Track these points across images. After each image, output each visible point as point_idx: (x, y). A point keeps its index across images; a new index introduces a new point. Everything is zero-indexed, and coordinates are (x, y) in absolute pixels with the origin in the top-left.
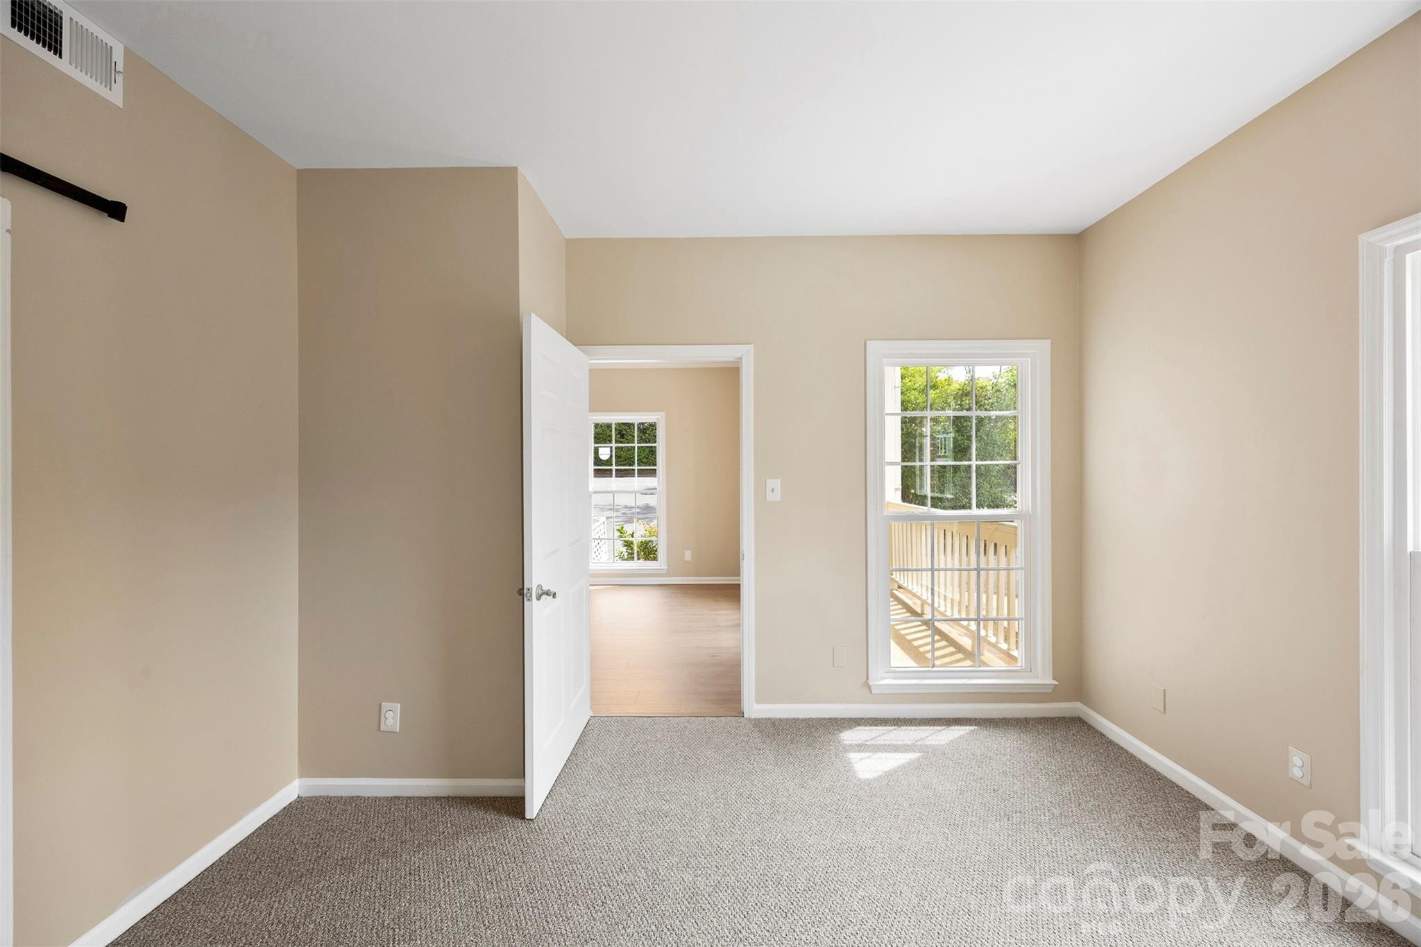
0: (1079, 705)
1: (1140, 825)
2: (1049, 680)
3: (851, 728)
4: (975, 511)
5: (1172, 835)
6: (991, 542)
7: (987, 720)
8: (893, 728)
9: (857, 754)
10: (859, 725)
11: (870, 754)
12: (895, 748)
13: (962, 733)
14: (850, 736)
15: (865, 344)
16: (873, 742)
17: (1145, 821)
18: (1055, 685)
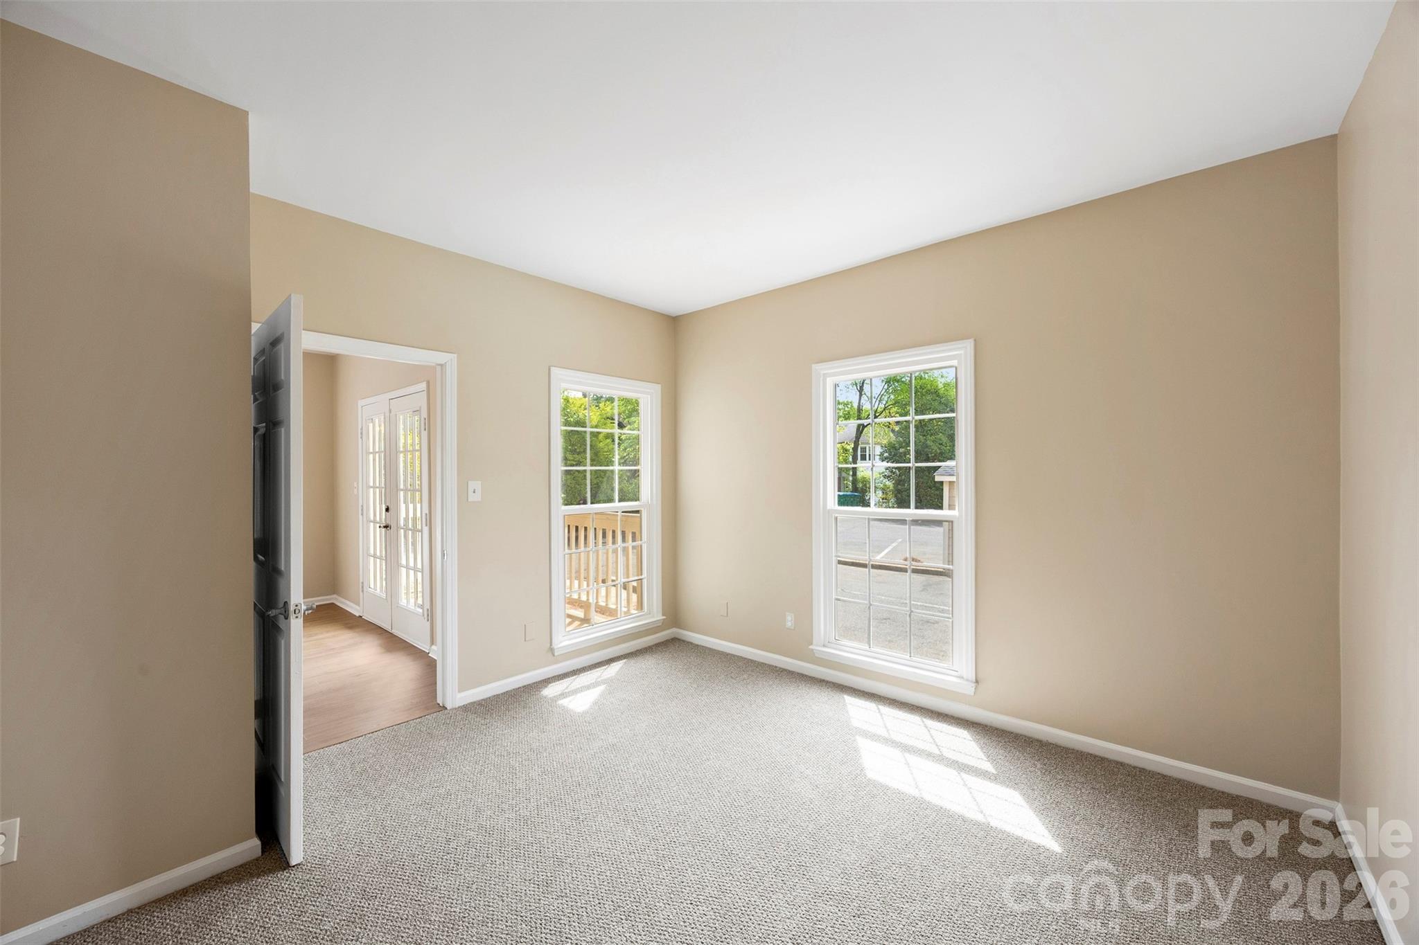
0: (674, 630)
1: (732, 678)
2: (660, 617)
3: (546, 687)
4: (617, 505)
5: (745, 676)
6: (609, 530)
7: (628, 654)
8: (574, 677)
9: (564, 700)
10: (550, 683)
11: (573, 697)
12: (588, 687)
13: (621, 665)
14: (550, 691)
15: (549, 370)
16: (569, 690)
17: (732, 675)
18: (664, 619)
